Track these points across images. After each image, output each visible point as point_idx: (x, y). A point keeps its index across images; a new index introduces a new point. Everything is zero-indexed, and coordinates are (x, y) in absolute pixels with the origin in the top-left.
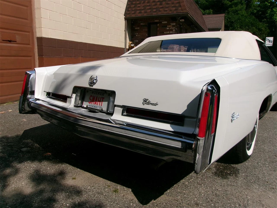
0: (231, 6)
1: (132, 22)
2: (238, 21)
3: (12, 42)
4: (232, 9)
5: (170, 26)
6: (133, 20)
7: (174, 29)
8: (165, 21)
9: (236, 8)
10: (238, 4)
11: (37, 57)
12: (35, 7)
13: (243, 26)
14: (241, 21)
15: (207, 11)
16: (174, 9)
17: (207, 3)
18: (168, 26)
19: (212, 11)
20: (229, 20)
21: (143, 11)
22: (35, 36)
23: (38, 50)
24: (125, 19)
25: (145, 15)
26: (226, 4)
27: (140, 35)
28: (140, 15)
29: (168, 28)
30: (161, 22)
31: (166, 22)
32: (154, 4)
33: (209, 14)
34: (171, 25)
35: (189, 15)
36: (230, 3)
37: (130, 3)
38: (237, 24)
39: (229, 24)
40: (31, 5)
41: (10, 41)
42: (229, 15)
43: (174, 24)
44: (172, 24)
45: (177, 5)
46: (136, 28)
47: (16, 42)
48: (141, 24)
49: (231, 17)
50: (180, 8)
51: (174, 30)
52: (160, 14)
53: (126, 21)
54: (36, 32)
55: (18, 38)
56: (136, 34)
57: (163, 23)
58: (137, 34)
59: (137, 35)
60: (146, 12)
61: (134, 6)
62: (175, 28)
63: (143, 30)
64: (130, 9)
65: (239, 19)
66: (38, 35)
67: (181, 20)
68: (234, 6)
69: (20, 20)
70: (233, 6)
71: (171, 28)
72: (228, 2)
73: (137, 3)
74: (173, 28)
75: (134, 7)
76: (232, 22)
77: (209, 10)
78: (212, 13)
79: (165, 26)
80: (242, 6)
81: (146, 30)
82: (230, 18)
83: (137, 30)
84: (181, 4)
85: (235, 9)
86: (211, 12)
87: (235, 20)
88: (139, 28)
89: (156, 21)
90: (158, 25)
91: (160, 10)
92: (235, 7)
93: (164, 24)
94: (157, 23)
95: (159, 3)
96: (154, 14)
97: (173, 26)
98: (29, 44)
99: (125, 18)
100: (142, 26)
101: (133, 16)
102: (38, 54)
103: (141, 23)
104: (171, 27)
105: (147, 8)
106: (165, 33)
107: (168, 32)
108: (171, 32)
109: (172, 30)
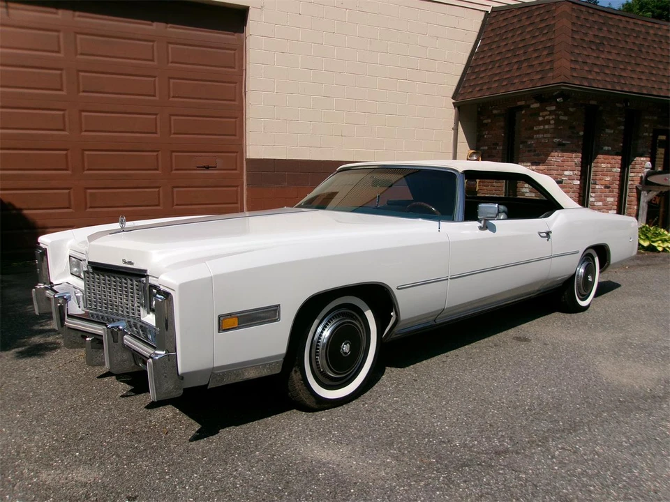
1: (479, 110)
3: (210, 168)
5: (544, 114)
6: (481, 105)
7: (553, 119)
8: (536, 103)
11: (246, 188)
12: (247, 117)
18: (541, 114)
21: (485, 87)
22: (244, 157)
23: (247, 177)
24: (455, 105)
27: (491, 136)
28: (487, 94)
29: (541, 119)
30: (529, 106)
31: (538, 105)
32: (508, 69)
34: (546, 110)
35: (563, 88)
40: (242, 114)
41: (207, 168)
43: (553, 108)
44: (548, 108)
45: (548, 67)
46: (485, 121)
47: (216, 167)
48: (495, 112)
50: (550, 74)
51: (552, 122)
53: (456, 109)
54: (246, 152)
56: (484, 133)
57: (532, 106)
58: (487, 132)
59: (485, 136)
60: (489, 89)
62: (554, 117)
63: (497, 124)
64: (467, 85)
67: (558, 100)
69: (225, 137)
71: (547, 117)
73: (482, 69)
74: (551, 118)
75: (476, 78)
79: (536, 113)
81: (503, 124)
83: (487, 124)
84: (556, 65)
88: (489, 121)
89: (520, 103)
90: (523, 112)
91: (514, 81)
93: (535, 109)
94: (521, 108)
95: (516, 67)
97: (551, 113)
98: (234, 170)
99: (453, 103)
100: (495, 115)
102: (247, 182)
103: (494, 109)
104: (546, 115)
105: (494, 79)
106: (535, 128)
107: (542, 127)
108: (547, 127)
109: (547, 122)
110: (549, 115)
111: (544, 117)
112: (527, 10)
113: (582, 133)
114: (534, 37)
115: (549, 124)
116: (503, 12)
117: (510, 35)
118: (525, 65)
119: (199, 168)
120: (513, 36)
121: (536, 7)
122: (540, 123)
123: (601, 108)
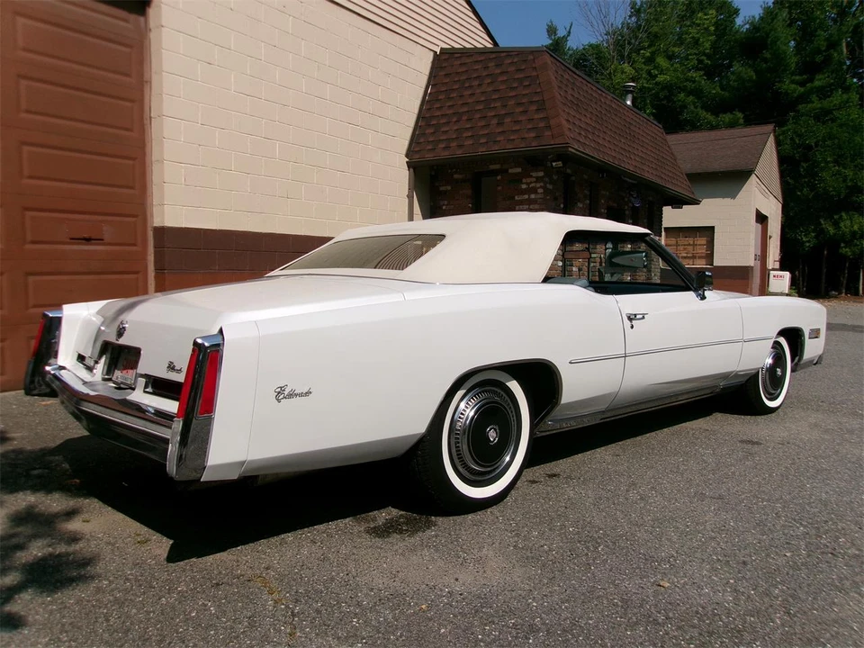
0: (804, 98)
1: (433, 173)
2: (828, 143)
3: (93, 242)
4: (810, 105)
5: (529, 180)
6: (435, 168)
7: (541, 187)
8: (516, 167)
9: (826, 104)
10: (832, 91)
11: (153, 274)
12: (154, 159)
13: (846, 159)
14: (836, 141)
15: (727, 117)
16: (533, 135)
17: (727, 94)
18: (524, 181)
19: (740, 115)
20: (798, 142)
21: (454, 144)
22: (149, 225)
23: (155, 257)
24: (409, 165)
25: (459, 153)
26: (787, 94)
27: (452, 207)
28: (445, 154)
29: (524, 186)
30: (507, 171)
31: (519, 170)
32: (483, 123)
33: (732, 125)
34: (531, 177)
35: (570, 149)
36: (802, 90)
37: (423, 124)
38: (825, 151)
39: (798, 153)
40: (144, 154)
41: (88, 240)
42: (799, 124)
43: (541, 174)
44: (534, 174)
45: (542, 125)
46: (442, 189)
47: (102, 240)
48: (456, 176)
49: (806, 132)
50: (548, 133)
51: (540, 191)
52: (495, 149)
53: (412, 170)
54: (152, 216)
55: (108, 233)
56: (442, 203)
57: (510, 171)
58: (446, 203)
59: (444, 207)
60: (460, 146)
61: (432, 131)
62: (542, 184)
63: (461, 192)
64: (422, 140)
65: (831, 137)
66: (157, 222)
67: (554, 164)
68: (817, 96)
69: (116, 189)
70: (814, 98)
71: (533, 185)
72: (793, 86)
73: (442, 122)
74: (538, 185)
75: (434, 133)
76: (809, 148)
77: (731, 113)
78: (741, 121)
79: (517, 179)
80: (845, 96)
81: (469, 192)
82: (800, 136)
83: (445, 192)
84: (552, 122)
85: (819, 105)
86: (739, 119)
87: (818, 141)
88: (449, 188)
89: (493, 167)
90: (499, 178)
91: (498, 139)
92: (820, 99)
93: (516, 174)
94: (495, 173)
95: (494, 121)
96: (482, 150)
97: (538, 179)
98: (135, 245)
99: (407, 162)
100: (457, 181)
101: (429, 156)
102: (155, 266)
103: (456, 173)
104: (531, 182)
105: (465, 135)
106: (516, 198)
107: (526, 197)
108: (533, 196)
109: (534, 191)
110: (535, 182)
111: (528, 184)
112: (494, 56)
113: (562, 206)
114: (513, 89)
115: (536, 192)
116: (456, 55)
117: (476, 83)
118: (508, 120)
119: (75, 240)
120: (479, 85)
121: (505, 54)
122: (523, 192)
123: (573, 178)
